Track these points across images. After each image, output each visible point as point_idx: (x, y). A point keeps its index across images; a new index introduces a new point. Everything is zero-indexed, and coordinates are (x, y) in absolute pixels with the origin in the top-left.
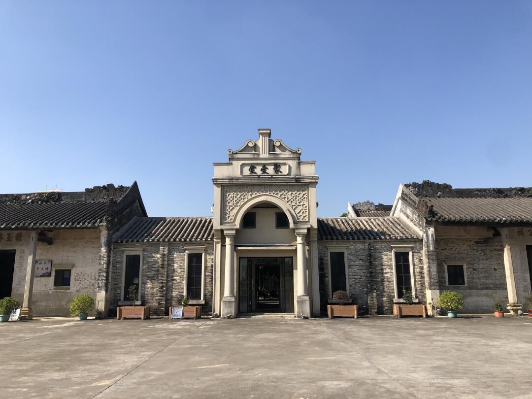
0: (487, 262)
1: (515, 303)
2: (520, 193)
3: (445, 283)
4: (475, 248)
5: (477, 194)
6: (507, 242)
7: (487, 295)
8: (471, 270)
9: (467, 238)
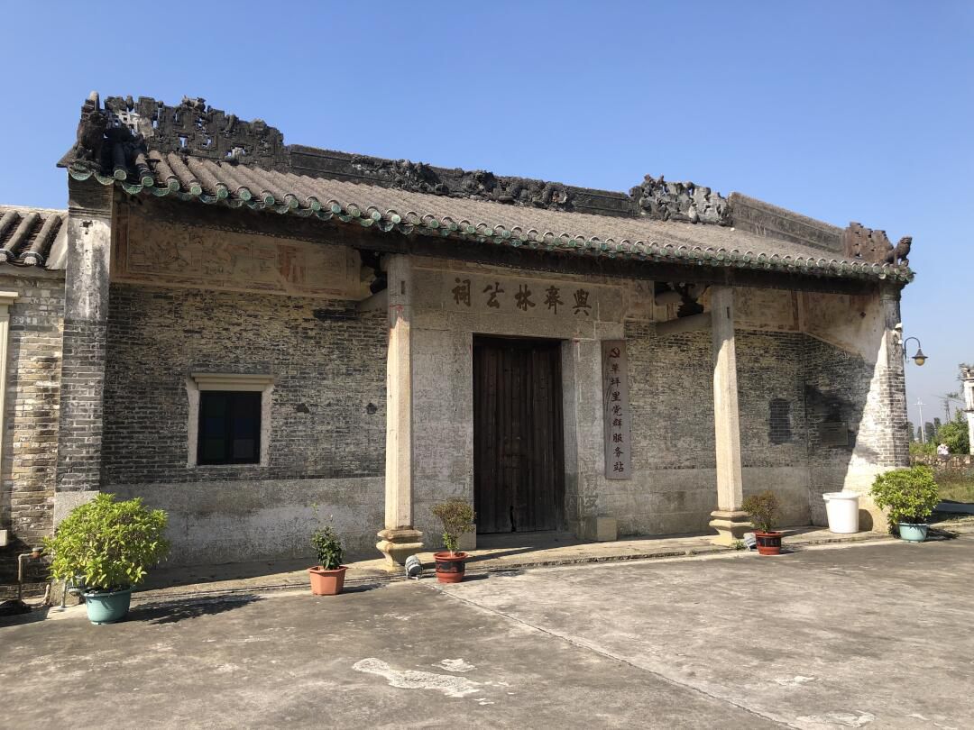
0: (351, 383)
1: (401, 528)
2: (481, 187)
3: (184, 457)
4: (311, 333)
5: (362, 172)
6: (400, 307)
7: (333, 499)
8: (288, 409)
9: (289, 298)
